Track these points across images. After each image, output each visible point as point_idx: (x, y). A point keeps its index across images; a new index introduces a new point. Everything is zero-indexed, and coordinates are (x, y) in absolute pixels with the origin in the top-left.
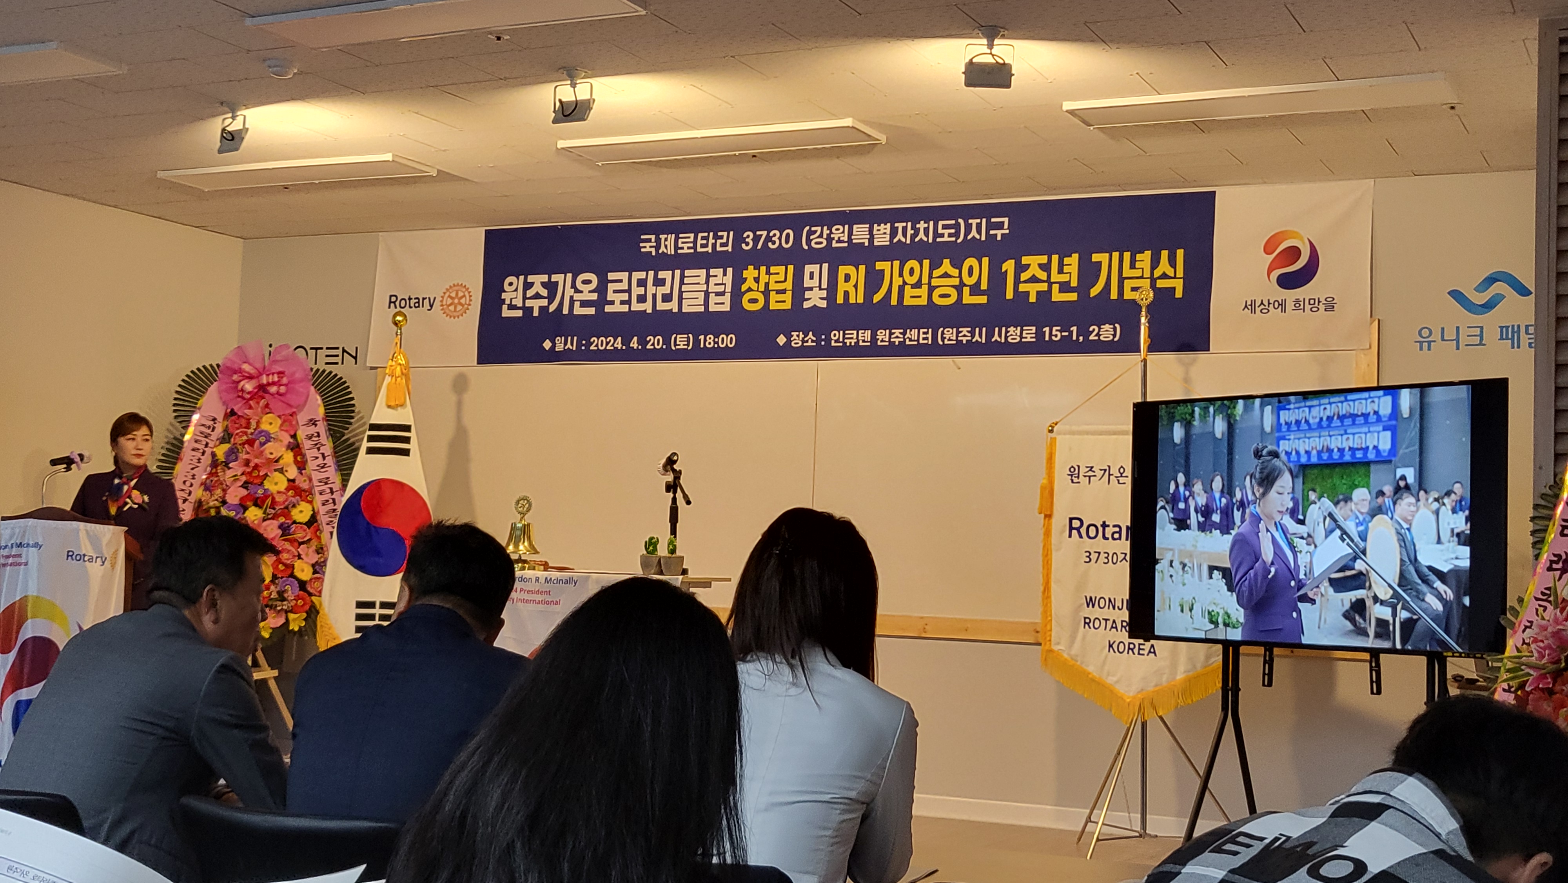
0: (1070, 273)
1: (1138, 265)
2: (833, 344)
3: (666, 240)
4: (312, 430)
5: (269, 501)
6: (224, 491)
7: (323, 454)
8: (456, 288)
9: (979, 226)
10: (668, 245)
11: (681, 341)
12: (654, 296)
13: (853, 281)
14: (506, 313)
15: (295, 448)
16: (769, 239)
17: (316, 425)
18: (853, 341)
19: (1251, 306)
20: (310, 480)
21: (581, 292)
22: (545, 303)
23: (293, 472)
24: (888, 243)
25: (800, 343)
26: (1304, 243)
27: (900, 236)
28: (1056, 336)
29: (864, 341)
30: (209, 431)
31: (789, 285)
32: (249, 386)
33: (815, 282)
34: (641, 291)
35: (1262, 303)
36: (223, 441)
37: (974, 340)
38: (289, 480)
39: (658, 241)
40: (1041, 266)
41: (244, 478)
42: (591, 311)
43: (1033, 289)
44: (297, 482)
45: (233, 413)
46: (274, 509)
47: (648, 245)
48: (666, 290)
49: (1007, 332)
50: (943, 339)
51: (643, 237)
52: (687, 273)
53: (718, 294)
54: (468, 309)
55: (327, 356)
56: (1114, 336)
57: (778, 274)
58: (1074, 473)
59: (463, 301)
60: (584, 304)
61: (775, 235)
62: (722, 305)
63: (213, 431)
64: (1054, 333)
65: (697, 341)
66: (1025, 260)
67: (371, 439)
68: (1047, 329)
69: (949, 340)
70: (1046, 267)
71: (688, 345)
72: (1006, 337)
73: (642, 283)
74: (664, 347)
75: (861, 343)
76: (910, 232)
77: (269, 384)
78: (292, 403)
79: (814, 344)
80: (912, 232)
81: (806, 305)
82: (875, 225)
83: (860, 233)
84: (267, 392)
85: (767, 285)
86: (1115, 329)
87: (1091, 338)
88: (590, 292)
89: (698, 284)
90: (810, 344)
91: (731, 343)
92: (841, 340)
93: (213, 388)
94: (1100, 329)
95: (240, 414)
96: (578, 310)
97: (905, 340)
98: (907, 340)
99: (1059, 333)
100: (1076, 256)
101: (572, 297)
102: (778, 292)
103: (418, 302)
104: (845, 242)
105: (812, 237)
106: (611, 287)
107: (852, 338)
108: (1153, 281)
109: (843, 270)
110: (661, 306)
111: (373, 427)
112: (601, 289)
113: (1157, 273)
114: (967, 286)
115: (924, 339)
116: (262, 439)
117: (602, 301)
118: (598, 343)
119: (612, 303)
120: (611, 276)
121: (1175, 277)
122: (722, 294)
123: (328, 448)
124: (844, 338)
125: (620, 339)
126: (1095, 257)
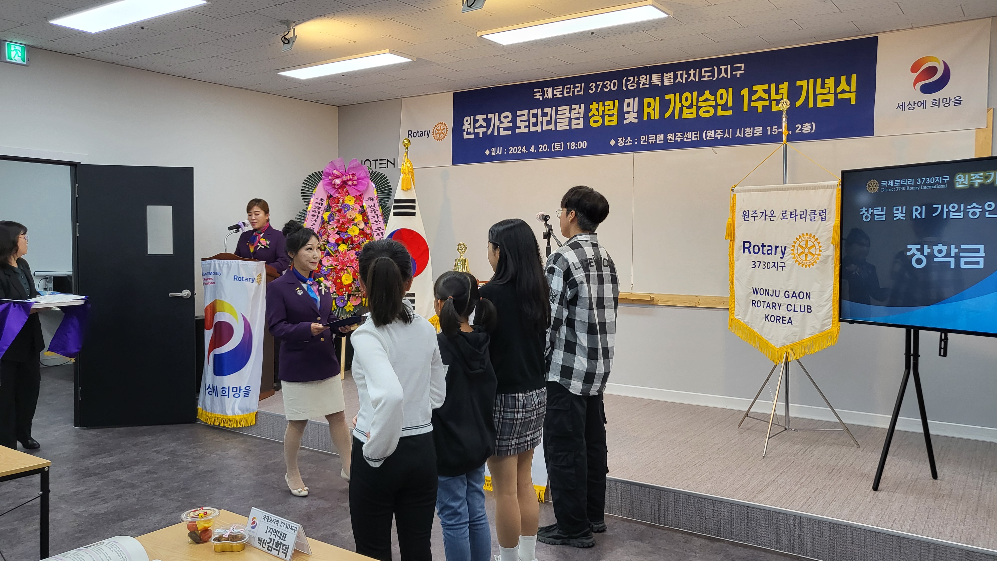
0: (783, 94)
1: (826, 86)
2: (642, 143)
3: (547, 91)
4: (371, 203)
5: (350, 241)
6: (328, 236)
7: (377, 215)
8: (440, 125)
9: (726, 70)
10: (549, 93)
11: (557, 146)
12: (542, 122)
13: (652, 107)
14: (466, 136)
15: (363, 212)
16: (604, 86)
17: (373, 200)
18: (654, 141)
19: (902, 106)
20: (371, 229)
21: (504, 123)
22: (485, 129)
23: (362, 226)
24: (672, 83)
25: (623, 144)
26: (939, 63)
27: (679, 79)
28: (775, 132)
29: (660, 141)
30: (320, 206)
31: (616, 111)
32: (338, 181)
33: (631, 109)
34: (535, 120)
35: (910, 104)
36: (327, 210)
37: (725, 137)
38: (360, 229)
39: (543, 92)
40: (765, 91)
41: (337, 229)
42: (509, 133)
43: (760, 105)
44: (364, 230)
45: (331, 196)
46: (353, 244)
47: (538, 94)
48: (548, 118)
49: (745, 131)
50: (706, 137)
51: (535, 90)
52: (559, 108)
53: (576, 119)
54: (446, 135)
55: (380, 164)
56: (811, 129)
57: (609, 105)
58: (745, 215)
59: (443, 131)
60: (505, 129)
61: (607, 84)
62: (578, 125)
63: (322, 205)
64: (774, 130)
65: (566, 146)
66: (755, 88)
67: (395, 208)
68: (769, 128)
69: (710, 137)
70: (767, 91)
71: (561, 148)
72: (744, 134)
73: (535, 116)
74: (548, 150)
75: (658, 142)
76: (685, 76)
77: (348, 180)
78: (361, 190)
79: (631, 144)
80: (686, 76)
81: (626, 122)
82: (665, 74)
83: (656, 79)
84: (347, 184)
85: (603, 112)
86: (812, 126)
87: (797, 131)
88: (508, 122)
89: (565, 114)
90: (629, 144)
91: (584, 146)
92: (646, 141)
93: (321, 184)
94: (802, 126)
95: (334, 196)
96: (502, 133)
97: (684, 138)
98: (685, 139)
99: (776, 130)
100: (786, 84)
101: (498, 126)
102: (610, 115)
103: (422, 134)
104: (647, 85)
105: (628, 83)
106: (519, 119)
107: (653, 139)
108: (836, 95)
109: (646, 101)
110: (546, 128)
111: (396, 201)
112: (514, 121)
113: (839, 90)
114: (720, 105)
115: (695, 137)
116: (346, 209)
117: (515, 127)
118: (513, 150)
119: (520, 127)
120: (519, 113)
121: (850, 92)
122: (578, 119)
123: (379, 212)
124: (648, 139)
125: (525, 147)
126: (799, 83)
